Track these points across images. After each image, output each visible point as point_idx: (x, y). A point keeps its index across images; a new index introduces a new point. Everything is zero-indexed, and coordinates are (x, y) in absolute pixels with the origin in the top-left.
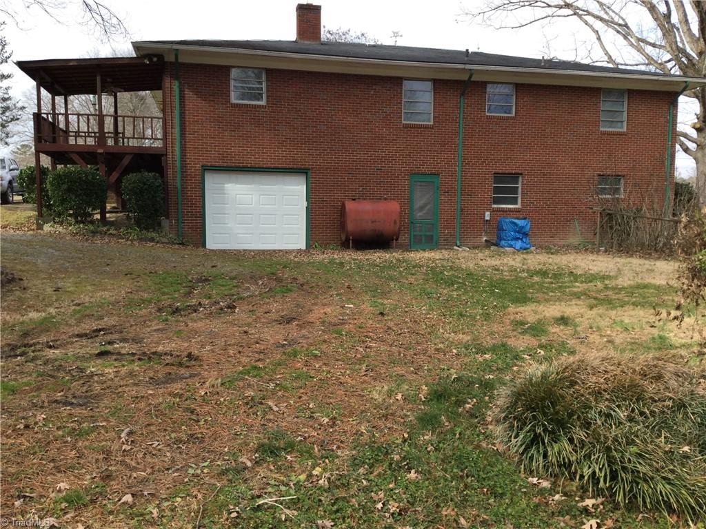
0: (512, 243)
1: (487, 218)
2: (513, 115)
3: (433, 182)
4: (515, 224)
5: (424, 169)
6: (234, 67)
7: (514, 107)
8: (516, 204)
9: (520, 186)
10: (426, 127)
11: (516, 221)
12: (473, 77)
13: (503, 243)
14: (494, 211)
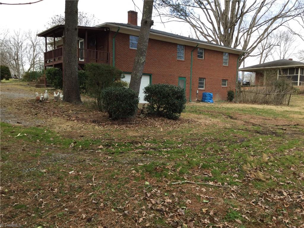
0: (209, 101)
1: (198, 92)
2: (203, 59)
3: (184, 80)
4: (210, 95)
5: (182, 76)
6: (131, 35)
7: (204, 56)
8: (203, 88)
9: (204, 82)
10: (181, 61)
11: (210, 93)
12: (198, 46)
13: (206, 101)
14: (199, 90)
